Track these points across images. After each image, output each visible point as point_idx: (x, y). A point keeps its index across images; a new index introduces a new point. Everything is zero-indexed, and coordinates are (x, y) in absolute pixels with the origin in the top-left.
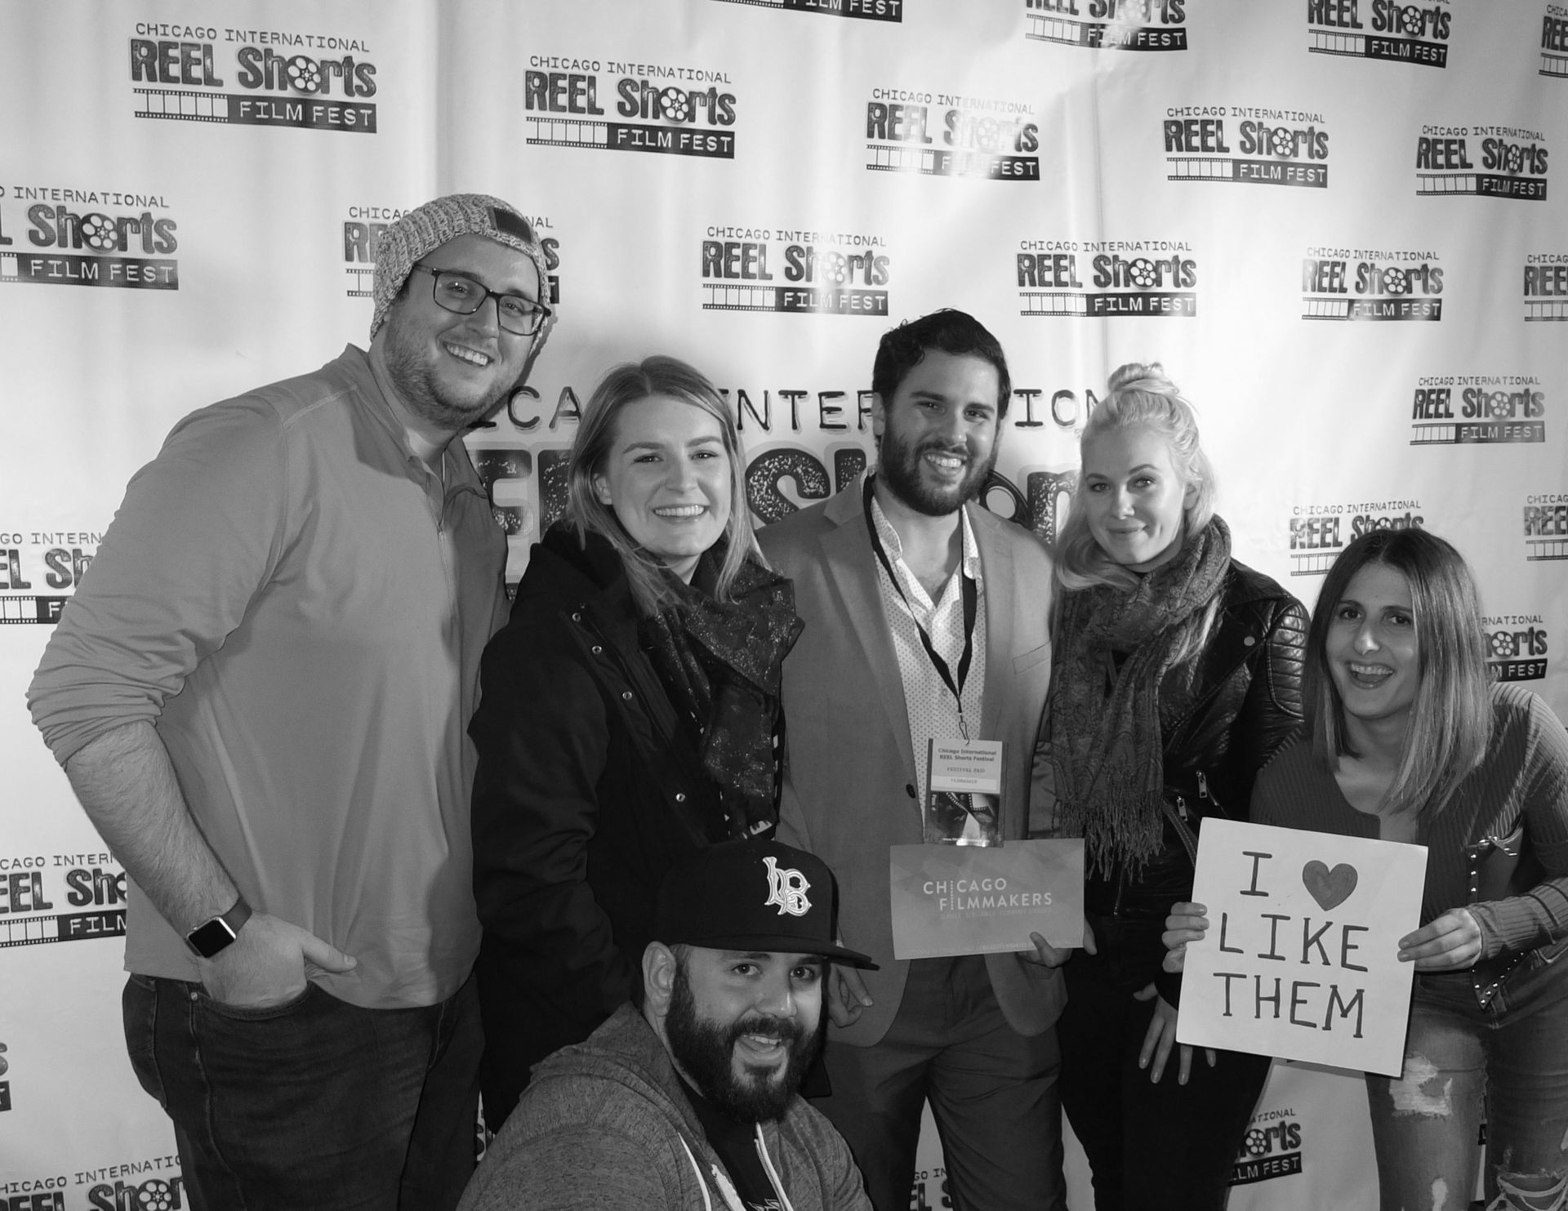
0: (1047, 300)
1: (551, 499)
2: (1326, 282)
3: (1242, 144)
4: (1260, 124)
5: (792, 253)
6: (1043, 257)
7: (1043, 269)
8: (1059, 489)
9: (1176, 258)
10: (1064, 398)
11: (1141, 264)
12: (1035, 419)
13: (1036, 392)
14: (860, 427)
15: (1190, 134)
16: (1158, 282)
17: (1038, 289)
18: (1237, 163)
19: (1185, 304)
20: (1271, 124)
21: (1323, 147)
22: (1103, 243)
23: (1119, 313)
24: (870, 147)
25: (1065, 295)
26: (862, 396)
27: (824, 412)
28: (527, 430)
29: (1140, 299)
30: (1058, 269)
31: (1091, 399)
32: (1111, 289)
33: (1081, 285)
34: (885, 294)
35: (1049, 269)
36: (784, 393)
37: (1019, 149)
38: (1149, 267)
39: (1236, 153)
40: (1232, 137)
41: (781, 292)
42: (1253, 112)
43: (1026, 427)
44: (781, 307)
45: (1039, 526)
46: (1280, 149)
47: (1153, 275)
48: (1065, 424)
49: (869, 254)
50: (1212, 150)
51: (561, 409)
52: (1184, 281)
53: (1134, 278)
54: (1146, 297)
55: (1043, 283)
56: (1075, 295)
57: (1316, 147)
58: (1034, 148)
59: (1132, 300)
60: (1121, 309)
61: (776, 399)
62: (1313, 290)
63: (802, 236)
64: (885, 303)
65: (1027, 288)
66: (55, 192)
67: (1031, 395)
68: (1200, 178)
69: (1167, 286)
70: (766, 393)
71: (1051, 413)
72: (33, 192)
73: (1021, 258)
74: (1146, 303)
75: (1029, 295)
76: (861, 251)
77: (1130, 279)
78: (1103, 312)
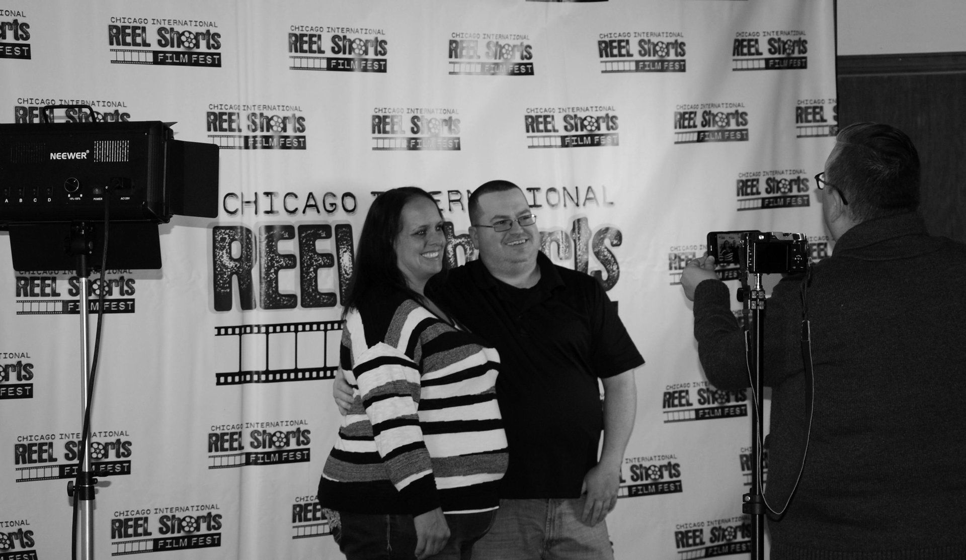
0: (541, 140)
1: (304, 250)
2: (686, 123)
3: (640, 52)
4: (649, 41)
5: (414, 119)
6: (537, 117)
7: (538, 123)
8: (552, 241)
9: (607, 115)
10: (552, 192)
11: (589, 119)
12: (538, 203)
13: (538, 189)
14: (450, 210)
15: (612, 48)
16: (598, 128)
17: (536, 134)
18: (637, 62)
19: (613, 139)
20: (655, 40)
21: (683, 50)
22: (569, 108)
23: (578, 145)
24: (450, 63)
25: (550, 137)
26: (450, 193)
28: (292, 215)
29: (589, 138)
30: (546, 123)
31: (565, 192)
32: (574, 133)
33: (558, 131)
34: (459, 139)
35: (541, 123)
37: (522, 58)
38: (594, 120)
39: (637, 57)
40: (634, 48)
41: (409, 140)
42: (645, 34)
44: (409, 148)
46: (660, 53)
47: (596, 125)
48: (553, 206)
49: (450, 118)
50: (624, 56)
51: (308, 204)
52: (612, 127)
53: (586, 126)
54: (592, 136)
55: (539, 131)
56: (555, 137)
57: (679, 50)
58: (530, 58)
59: (585, 138)
60: (579, 143)
62: (680, 128)
63: (419, 111)
64: (459, 144)
65: (531, 134)
67: (535, 191)
68: (618, 71)
69: (603, 130)
71: (546, 199)
73: (527, 117)
74: (592, 140)
75: (532, 137)
76: (446, 117)
77: (583, 127)
78: (570, 145)
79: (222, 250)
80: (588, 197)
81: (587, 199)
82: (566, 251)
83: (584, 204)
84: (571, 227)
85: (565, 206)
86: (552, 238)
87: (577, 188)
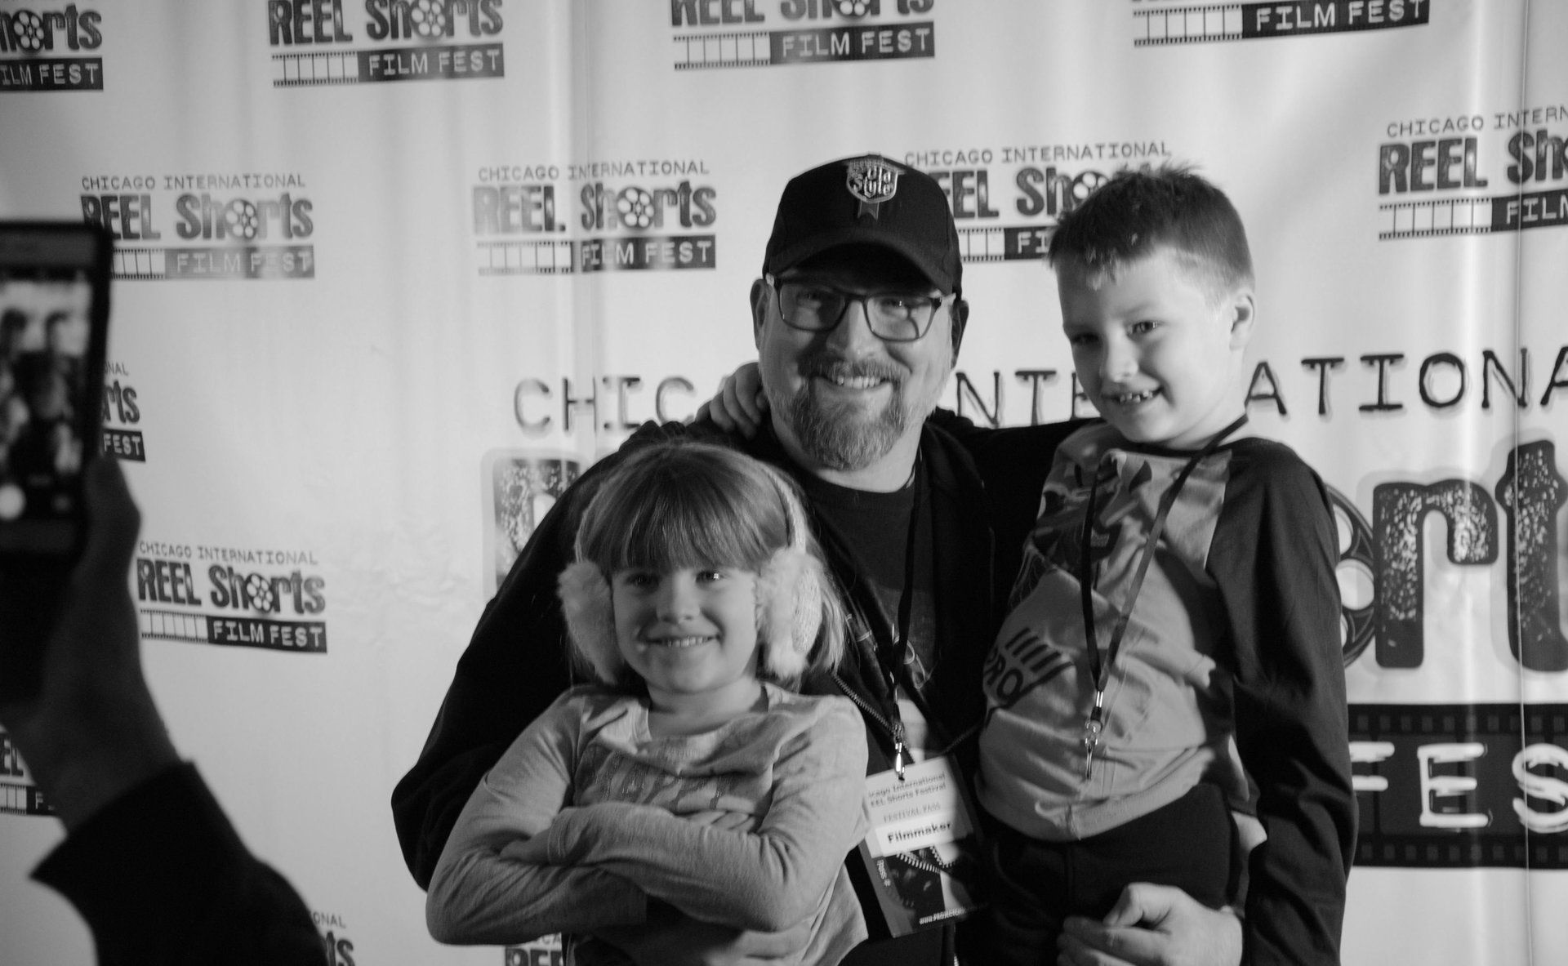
0: (1421, 213)
5: (1026, 177)
6: (1420, 146)
7: (1419, 163)
8: (1427, 509)
10: (1443, 366)
12: (1391, 398)
13: (1395, 358)
17: (1409, 197)
22: (1525, 113)
23: (1541, 223)
24: (1137, 13)
25: (1454, 202)
27: (1078, 400)
30: (1445, 160)
31: (1491, 364)
32: (1532, 186)
33: (1483, 184)
35: (1431, 163)
36: (1023, 375)
41: (1011, 234)
43: (1377, 413)
44: (1011, 254)
45: (1394, 565)
48: (1440, 406)
55: (1418, 187)
56: (1473, 201)
60: (1545, 215)
61: (1010, 383)
63: (1039, 153)
65: (1392, 197)
66: (200, 180)
67: (1385, 363)
70: (997, 375)
71: (1416, 387)
72: (181, 181)
73: (1385, 151)
75: (1396, 207)
77: (1562, 165)
78: (1518, 225)
79: (515, 516)
80: (1558, 379)
81: (1553, 384)
82: (1478, 538)
83: (1545, 401)
84: (1501, 470)
85: (1486, 404)
86: (1429, 501)
87: (1524, 352)
